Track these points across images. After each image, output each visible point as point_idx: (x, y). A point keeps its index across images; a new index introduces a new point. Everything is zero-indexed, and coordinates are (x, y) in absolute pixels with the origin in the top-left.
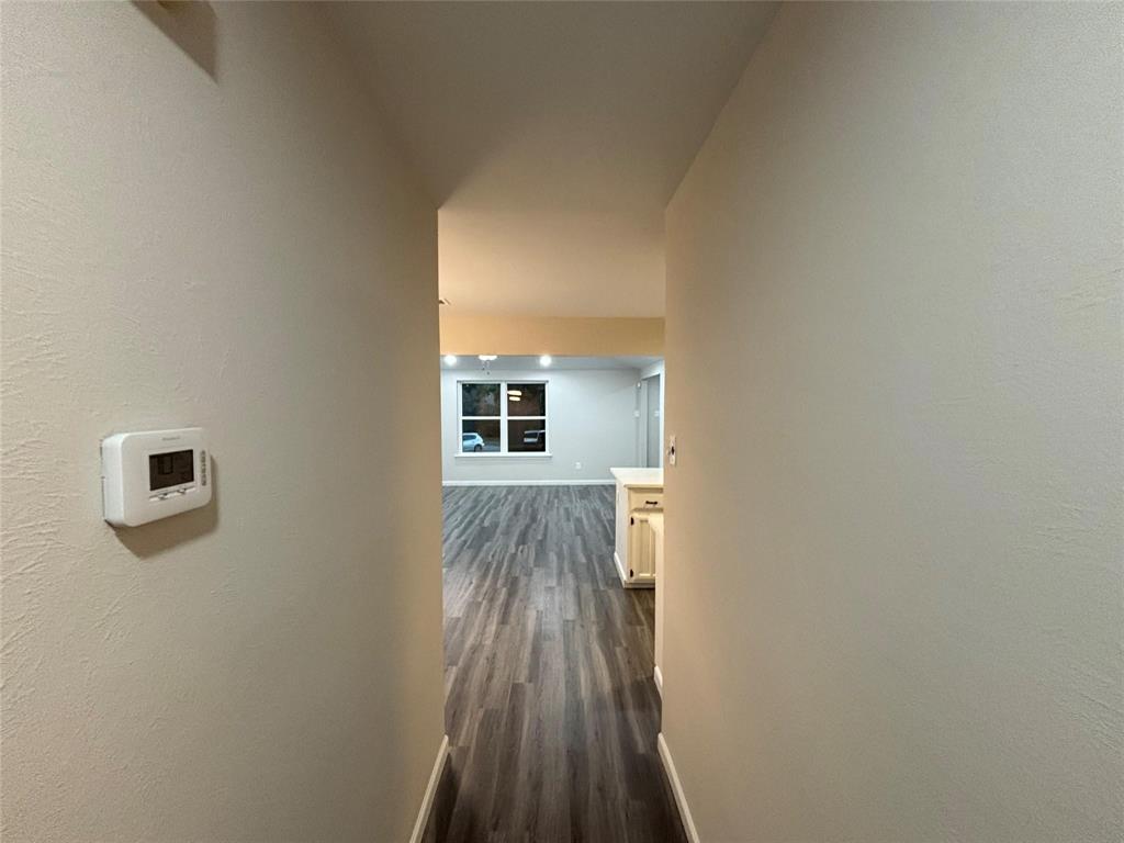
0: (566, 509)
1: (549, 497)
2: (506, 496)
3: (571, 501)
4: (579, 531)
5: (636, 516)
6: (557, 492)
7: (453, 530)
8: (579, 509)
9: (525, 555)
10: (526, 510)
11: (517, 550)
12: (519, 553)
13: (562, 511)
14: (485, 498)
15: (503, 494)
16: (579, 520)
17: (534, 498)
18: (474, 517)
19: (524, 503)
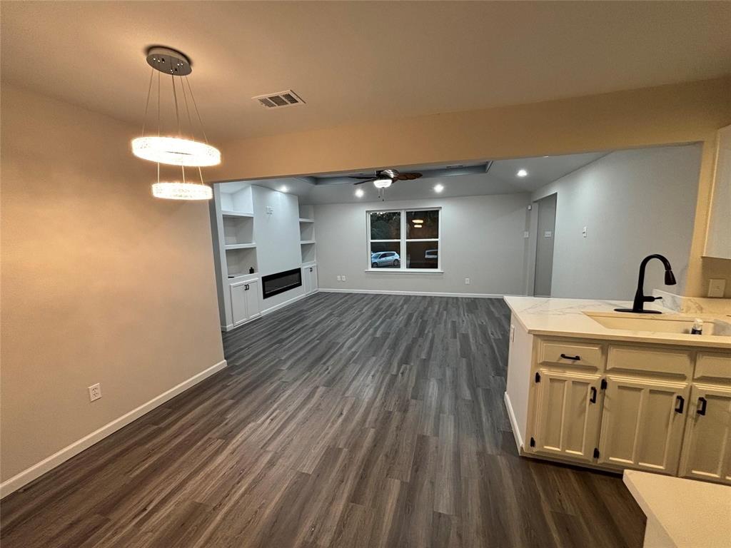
0: (454, 322)
1: (439, 310)
2: (402, 306)
3: (458, 315)
4: (465, 352)
5: (544, 371)
6: (447, 303)
7: (349, 338)
8: (466, 323)
9: (405, 379)
10: (416, 321)
11: (398, 371)
12: (400, 375)
13: (449, 325)
14: (384, 307)
15: (400, 304)
16: (465, 337)
17: (426, 309)
18: (370, 326)
19: (416, 314)
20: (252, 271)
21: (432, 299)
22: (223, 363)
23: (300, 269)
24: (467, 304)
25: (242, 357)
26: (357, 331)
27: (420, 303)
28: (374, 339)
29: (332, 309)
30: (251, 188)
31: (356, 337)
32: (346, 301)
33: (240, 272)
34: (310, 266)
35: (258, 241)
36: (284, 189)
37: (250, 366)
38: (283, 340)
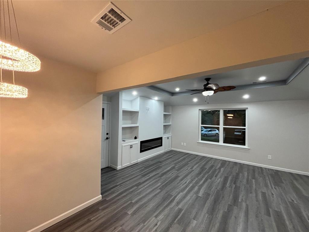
0: (264, 194)
1: (248, 177)
2: (220, 169)
3: (266, 186)
6: (253, 170)
8: (276, 198)
10: (231, 186)
13: (260, 197)
14: (207, 167)
15: (218, 167)
17: (238, 174)
18: (197, 183)
19: (230, 178)
20: (136, 138)
21: (242, 166)
22: (99, 197)
23: (162, 137)
24: (271, 175)
25: (113, 193)
26: (186, 187)
27: (233, 167)
28: (198, 197)
29: (175, 164)
30: (139, 98)
31: (185, 192)
32: (184, 159)
33: (130, 138)
34: (168, 136)
35: (140, 123)
36: (156, 98)
37: (112, 203)
38: (140, 184)
